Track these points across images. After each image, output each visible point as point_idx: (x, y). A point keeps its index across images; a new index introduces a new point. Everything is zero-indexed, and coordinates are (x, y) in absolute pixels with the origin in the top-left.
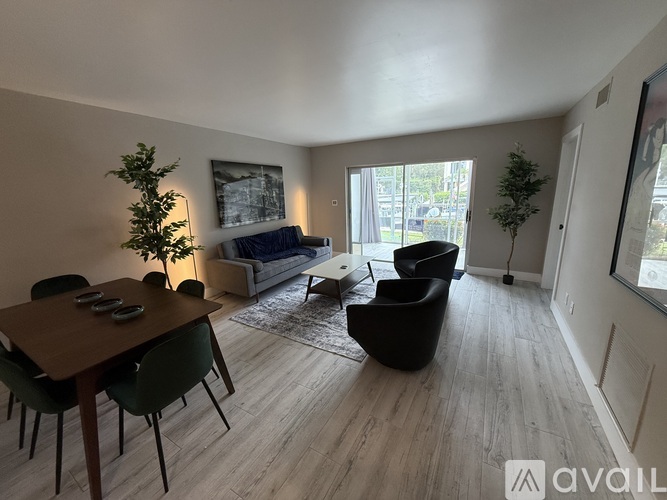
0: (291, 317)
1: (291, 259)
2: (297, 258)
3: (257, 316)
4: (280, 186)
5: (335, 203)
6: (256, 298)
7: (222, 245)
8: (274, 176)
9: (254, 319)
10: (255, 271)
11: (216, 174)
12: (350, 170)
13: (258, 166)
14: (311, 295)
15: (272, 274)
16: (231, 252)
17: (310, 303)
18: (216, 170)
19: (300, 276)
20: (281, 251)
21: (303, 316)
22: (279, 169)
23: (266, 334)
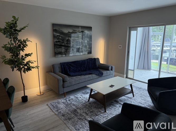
0: (75, 111)
1: (87, 76)
2: (90, 76)
3: (59, 106)
4: (90, 38)
5: (120, 47)
6: (64, 95)
7: (53, 66)
8: (87, 32)
9: (57, 107)
10: (64, 81)
11: (55, 31)
12: (131, 29)
13: (78, 27)
14: (91, 99)
15: (73, 83)
16: (58, 69)
17: (90, 103)
18: (54, 28)
19: (85, 87)
20: (85, 70)
21: (82, 111)
22: (90, 28)
23: (58, 118)
